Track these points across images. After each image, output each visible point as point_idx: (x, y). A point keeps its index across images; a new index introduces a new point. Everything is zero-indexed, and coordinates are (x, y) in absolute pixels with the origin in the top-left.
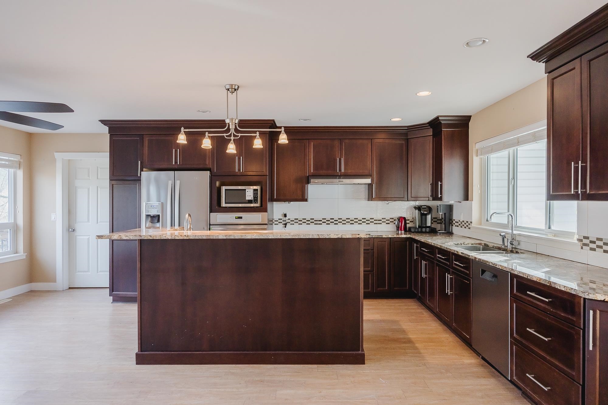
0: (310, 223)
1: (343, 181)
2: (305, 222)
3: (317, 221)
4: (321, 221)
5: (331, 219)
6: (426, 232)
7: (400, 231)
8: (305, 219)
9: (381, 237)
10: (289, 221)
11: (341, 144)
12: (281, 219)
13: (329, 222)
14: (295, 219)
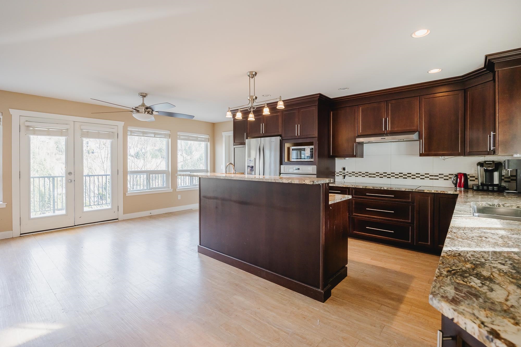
0: (365, 176)
1: (385, 138)
2: (361, 175)
3: (371, 174)
4: (375, 174)
5: (384, 173)
6: (493, 191)
7: (459, 188)
8: (361, 172)
9: (422, 191)
10: (348, 173)
11: (387, 105)
12: (341, 172)
13: (382, 176)
14: (352, 172)
